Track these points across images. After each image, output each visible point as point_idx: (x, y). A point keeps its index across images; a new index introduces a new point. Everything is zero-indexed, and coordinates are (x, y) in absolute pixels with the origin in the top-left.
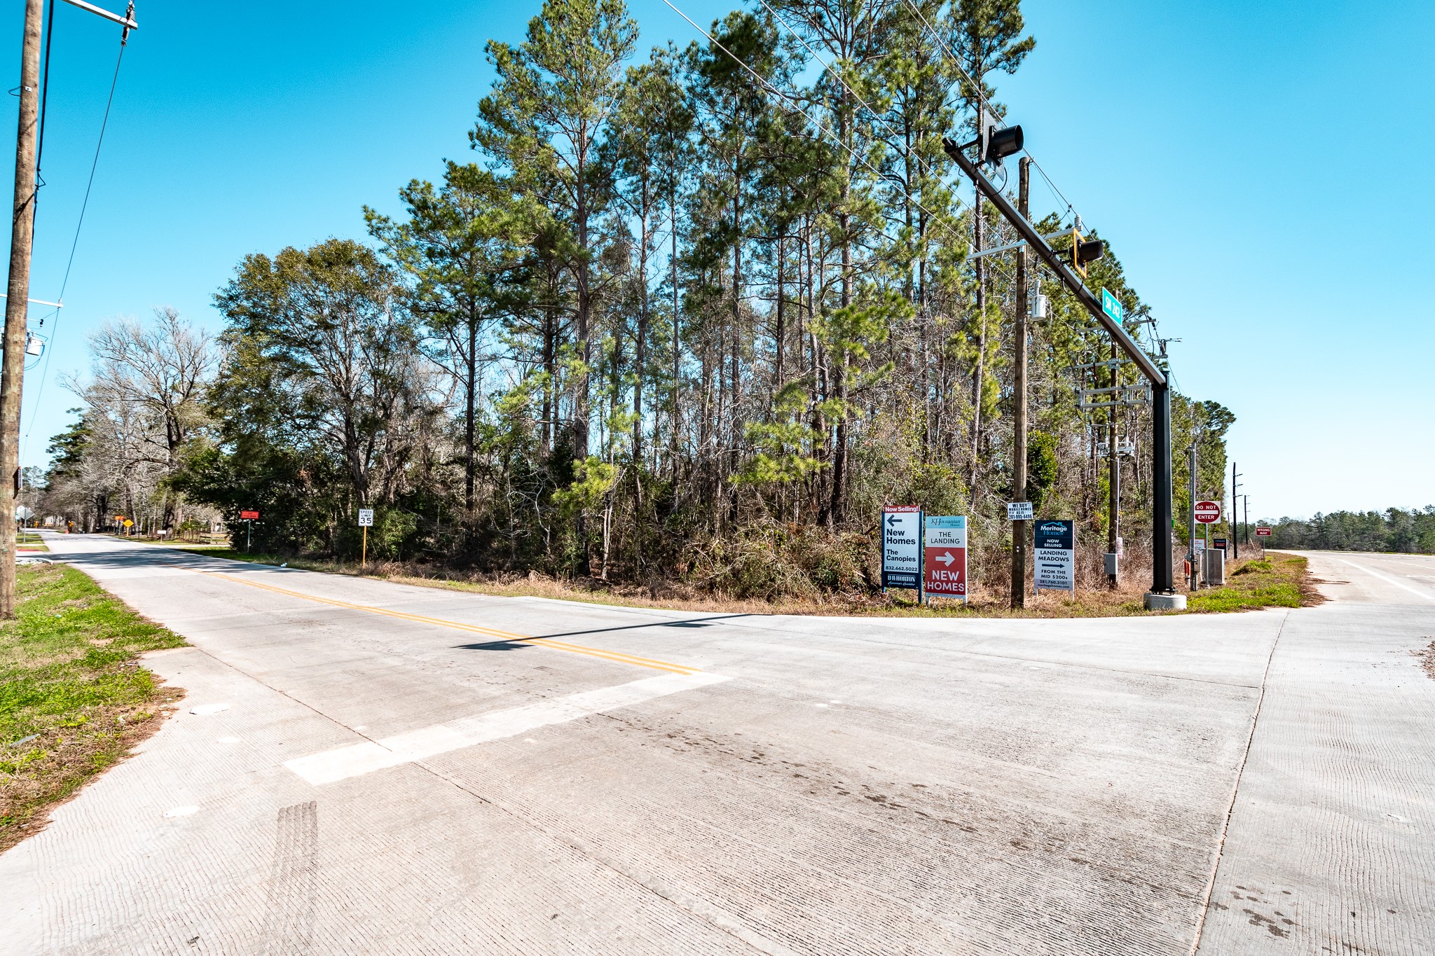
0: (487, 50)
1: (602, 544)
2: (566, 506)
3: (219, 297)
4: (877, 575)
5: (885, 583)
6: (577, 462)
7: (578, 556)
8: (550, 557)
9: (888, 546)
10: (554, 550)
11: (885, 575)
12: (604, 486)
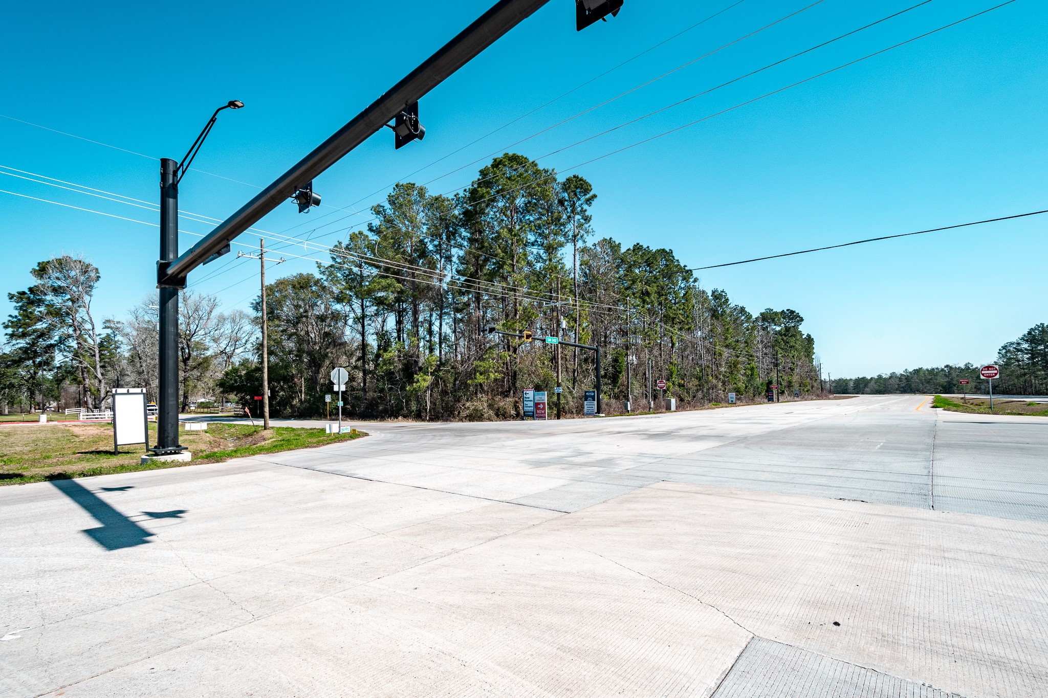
0: (371, 210)
1: (426, 405)
2: (412, 392)
3: (252, 304)
4: (522, 412)
5: (525, 415)
6: (415, 376)
7: (416, 411)
8: (405, 411)
9: (525, 402)
10: (407, 409)
11: (524, 412)
12: (426, 384)
